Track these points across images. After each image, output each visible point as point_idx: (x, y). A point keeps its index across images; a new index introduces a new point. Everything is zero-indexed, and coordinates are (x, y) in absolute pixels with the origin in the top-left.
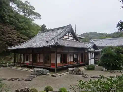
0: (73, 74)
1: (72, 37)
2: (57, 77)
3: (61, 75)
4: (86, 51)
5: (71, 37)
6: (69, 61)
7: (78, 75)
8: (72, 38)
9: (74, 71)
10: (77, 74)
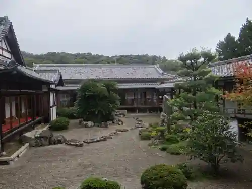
0: (42, 146)
1: (9, 52)
2: (12, 163)
3: (18, 156)
4: (45, 90)
5: (7, 51)
6: (7, 115)
7: (55, 144)
8: (8, 55)
9: (43, 137)
10: (50, 144)
